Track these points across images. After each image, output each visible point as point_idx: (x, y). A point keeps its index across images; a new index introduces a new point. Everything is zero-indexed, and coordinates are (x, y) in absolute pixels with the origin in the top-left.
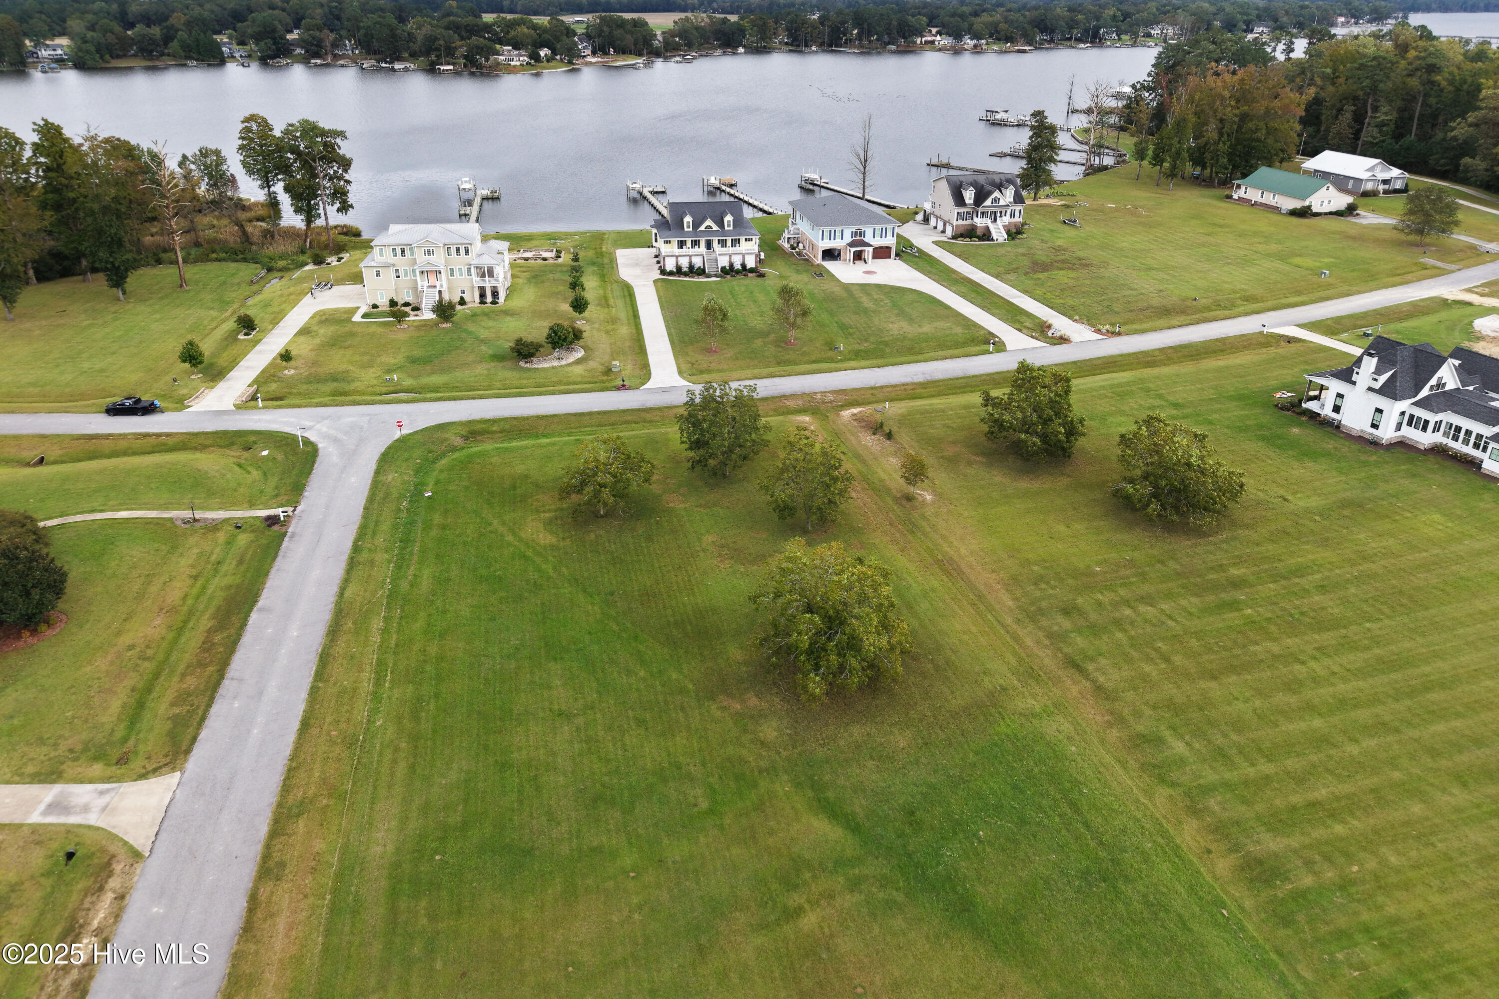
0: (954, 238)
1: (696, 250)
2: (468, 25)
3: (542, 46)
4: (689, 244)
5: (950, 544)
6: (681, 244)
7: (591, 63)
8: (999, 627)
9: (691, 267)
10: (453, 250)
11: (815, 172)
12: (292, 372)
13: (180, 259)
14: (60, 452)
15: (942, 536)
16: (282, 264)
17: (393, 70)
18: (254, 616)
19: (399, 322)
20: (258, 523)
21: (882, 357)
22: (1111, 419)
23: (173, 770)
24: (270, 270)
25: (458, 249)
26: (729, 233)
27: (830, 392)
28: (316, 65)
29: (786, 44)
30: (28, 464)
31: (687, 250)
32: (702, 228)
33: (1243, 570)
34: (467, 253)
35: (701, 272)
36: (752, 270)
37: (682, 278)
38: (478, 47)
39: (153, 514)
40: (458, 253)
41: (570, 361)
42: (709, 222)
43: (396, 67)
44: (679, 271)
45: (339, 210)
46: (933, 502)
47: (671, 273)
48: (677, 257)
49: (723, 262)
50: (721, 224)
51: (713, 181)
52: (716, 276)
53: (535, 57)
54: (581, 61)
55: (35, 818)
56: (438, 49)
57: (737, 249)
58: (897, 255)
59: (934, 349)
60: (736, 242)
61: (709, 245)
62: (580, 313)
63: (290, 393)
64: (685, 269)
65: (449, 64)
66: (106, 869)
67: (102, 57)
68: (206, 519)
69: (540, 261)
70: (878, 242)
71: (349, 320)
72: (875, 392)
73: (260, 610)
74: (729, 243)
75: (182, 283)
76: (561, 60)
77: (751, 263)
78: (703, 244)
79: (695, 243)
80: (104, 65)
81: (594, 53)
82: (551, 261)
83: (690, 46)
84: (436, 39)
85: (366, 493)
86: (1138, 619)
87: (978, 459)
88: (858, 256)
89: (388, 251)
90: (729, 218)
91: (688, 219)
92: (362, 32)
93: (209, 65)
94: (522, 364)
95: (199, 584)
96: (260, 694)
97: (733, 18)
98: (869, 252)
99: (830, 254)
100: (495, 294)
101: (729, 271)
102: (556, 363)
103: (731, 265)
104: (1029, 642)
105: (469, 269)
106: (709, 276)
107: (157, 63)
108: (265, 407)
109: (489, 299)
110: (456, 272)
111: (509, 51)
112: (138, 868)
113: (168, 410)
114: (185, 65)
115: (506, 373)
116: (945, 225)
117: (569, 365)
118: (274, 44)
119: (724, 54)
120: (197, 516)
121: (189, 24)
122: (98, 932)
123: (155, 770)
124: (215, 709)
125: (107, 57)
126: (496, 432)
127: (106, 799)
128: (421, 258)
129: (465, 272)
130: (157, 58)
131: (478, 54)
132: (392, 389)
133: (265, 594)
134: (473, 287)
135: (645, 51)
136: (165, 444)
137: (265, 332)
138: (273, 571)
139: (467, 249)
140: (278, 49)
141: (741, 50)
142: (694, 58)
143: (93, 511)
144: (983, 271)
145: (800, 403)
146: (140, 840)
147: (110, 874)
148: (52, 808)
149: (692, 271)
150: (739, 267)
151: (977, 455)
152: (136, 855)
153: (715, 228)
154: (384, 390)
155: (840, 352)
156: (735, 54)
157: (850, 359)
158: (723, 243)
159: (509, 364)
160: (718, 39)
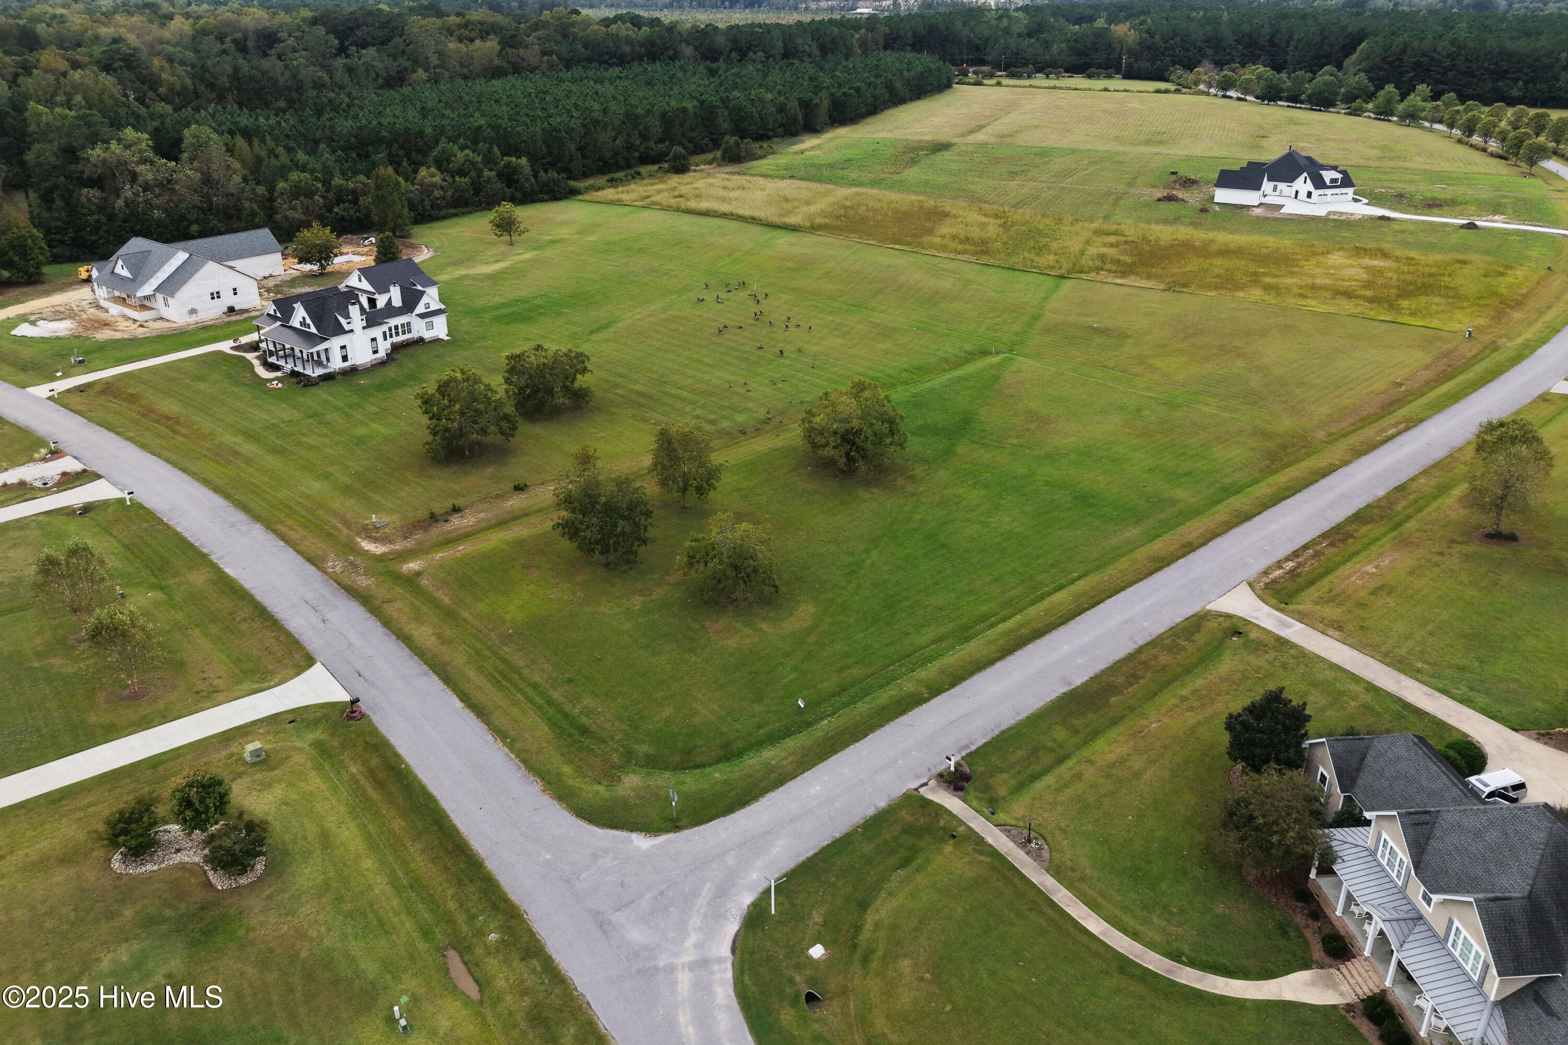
18: (1078, 682)
20: (972, 795)
23: (1209, 611)
39: (1063, 897)
55: (1299, 626)
66: (1267, 586)
73: (1070, 684)
96: (1126, 622)
112: (1252, 579)
122: (1281, 568)
123: (1221, 616)
124: (1161, 630)
127: (1255, 614)
133: (1053, 696)
138: (1024, 715)
146: (1245, 589)
147: (1266, 584)
148: (1289, 626)
152: (1250, 585)
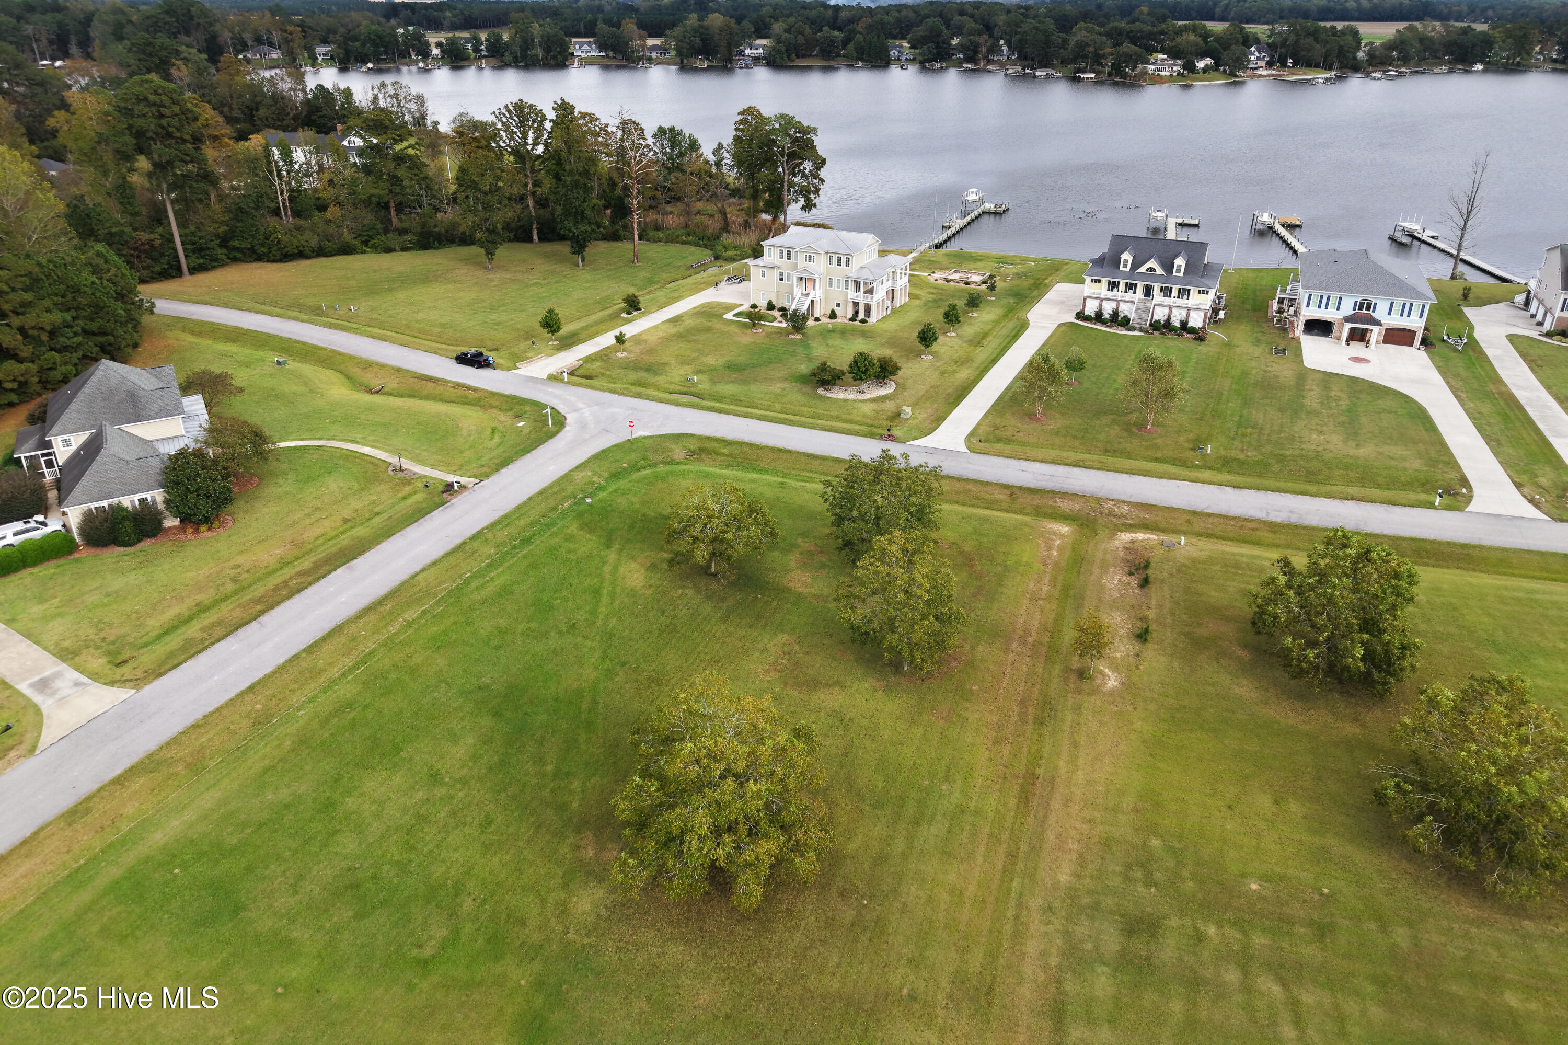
0: (1549, 335)
1: (1130, 295)
2: (1132, 32)
3: (1203, 56)
4: (1122, 286)
5: (1073, 759)
6: (1113, 286)
7: (1260, 76)
8: (1013, 903)
9: (1115, 313)
10: (835, 260)
11: (1417, 222)
12: (624, 354)
13: (636, 236)
14: (395, 386)
15: (1075, 744)
16: (730, 253)
17: (1035, 77)
18: (338, 571)
19: (754, 325)
20: (438, 487)
21: (1260, 476)
22: (1540, 661)
23: (135, 686)
24: (717, 258)
25: (839, 259)
26: (1177, 281)
27: (1128, 503)
28: (967, 70)
29: (1555, 61)
30: (370, 391)
31: (1119, 294)
32: (1143, 269)
33: (1533, 1006)
34: (847, 265)
35: (1125, 323)
36: (1193, 331)
37: (1098, 327)
38: (1126, 55)
40: (839, 264)
41: (868, 396)
42: (1152, 264)
43: (1038, 73)
44: (1099, 317)
45: (803, 208)
46: (1112, 693)
47: (1087, 319)
48: (1101, 300)
49: (1160, 314)
50: (1168, 267)
51: (1266, 218)
52: (1141, 330)
53: (1190, 67)
54: (1249, 72)
55: (24, 685)
56: (1086, 56)
57: (1183, 301)
58: (1424, 342)
59: (1350, 483)
60: (1184, 293)
61: (1148, 291)
62: (927, 346)
63: (603, 374)
64: (1106, 316)
65: (1090, 72)
67: (788, 57)
68: (410, 471)
69: (962, 285)
70: (1396, 321)
71: (720, 316)
72: (1194, 519)
73: (348, 567)
74: (1175, 293)
75: (636, 258)
76: (1224, 71)
77: (1196, 321)
78: (1140, 289)
79: (1131, 287)
80: (789, 63)
81: (1270, 65)
82: (973, 286)
83: (1405, 60)
84: (1087, 45)
85: (546, 484)
86: (1239, 998)
87: (1240, 652)
88: (1358, 336)
89: (776, 252)
90: (1180, 262)
91: (1127, 257)
92: (1018, 37)
93: (873, 67)
94: (821, 391)
95: (345, 527)
97: (1480, 27)
98: (1376, 333)
99: (1320, 327)
100: (868, 311)
101: (1157, 327)
102: (851, 396)
103: (1168, 321)
104: (1032, 947)
105: (847, 282)
106: (1132, 329)
107: (832, 63)
108: (568, 383)
109: (861, 315)
110: (835, 282)
111: (1163, 60)
112: (20, 761)
113: (501, 367)
114: (852, 66)
115: (796, 396)
116: (1545, 314)
117: (862, 401)
118: (936, 48)
119: (1451, 71)
120: (405, 466)
121: (870, 28)
123: (125, 681)
124: (219, 645)
125: (794, 56)
126: (724, 455)
127: (73, 691)
128: (801, 262)
129: (843, 284)
130: (833, 59)
131: (1125, 62)
132: (685, 389)
134: (847, 302)
135: (1336, 65)
136: (466, 397)
137: (644, 314)
138: (397, 535)
139: (848, 260)
140: (939, 54)
141: (1479, 67)
142: (1401, 75)
143: (352, 441)
144: (1548, 388)
145: (1077, 506)
146: (50, 736)
148: (40, 682)
149: (1117, 320)
150: (1178, 324)
151: (1245, 646)
152: (32, 749)
153: (1159, 271)
154: (677, 388)
155: (1204, 456)
156: (1467, 71)
157: (1211, 468)
158: (1167, 292)
159: (807, 389)
160: (1451, 54)
